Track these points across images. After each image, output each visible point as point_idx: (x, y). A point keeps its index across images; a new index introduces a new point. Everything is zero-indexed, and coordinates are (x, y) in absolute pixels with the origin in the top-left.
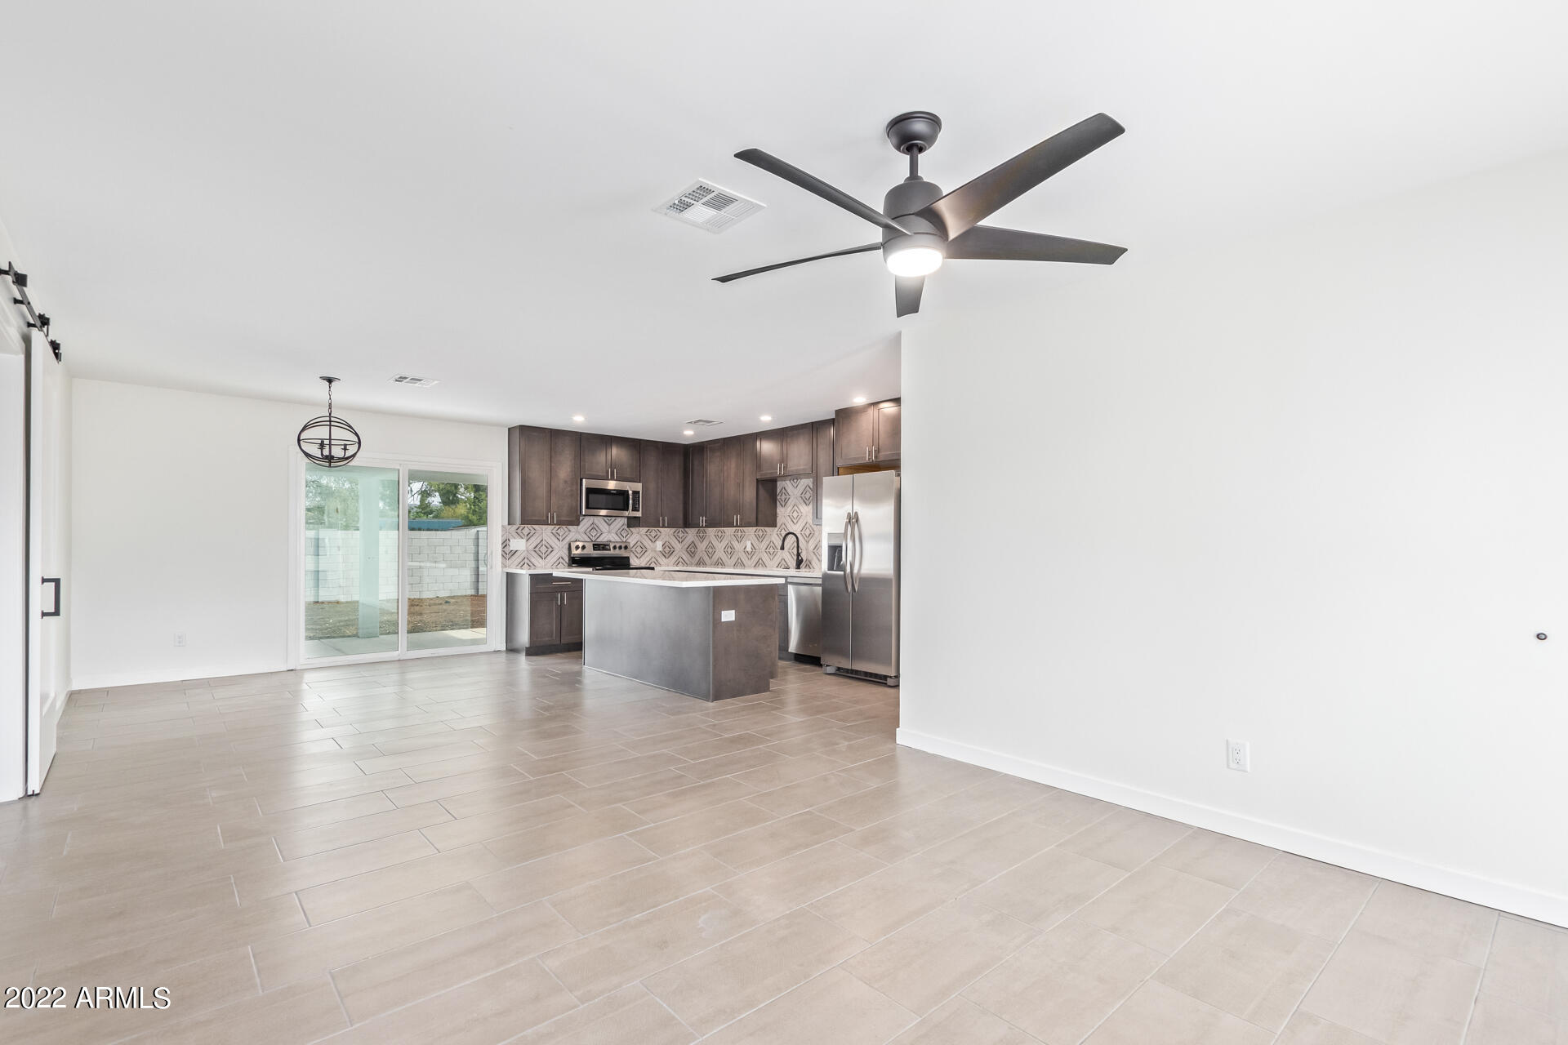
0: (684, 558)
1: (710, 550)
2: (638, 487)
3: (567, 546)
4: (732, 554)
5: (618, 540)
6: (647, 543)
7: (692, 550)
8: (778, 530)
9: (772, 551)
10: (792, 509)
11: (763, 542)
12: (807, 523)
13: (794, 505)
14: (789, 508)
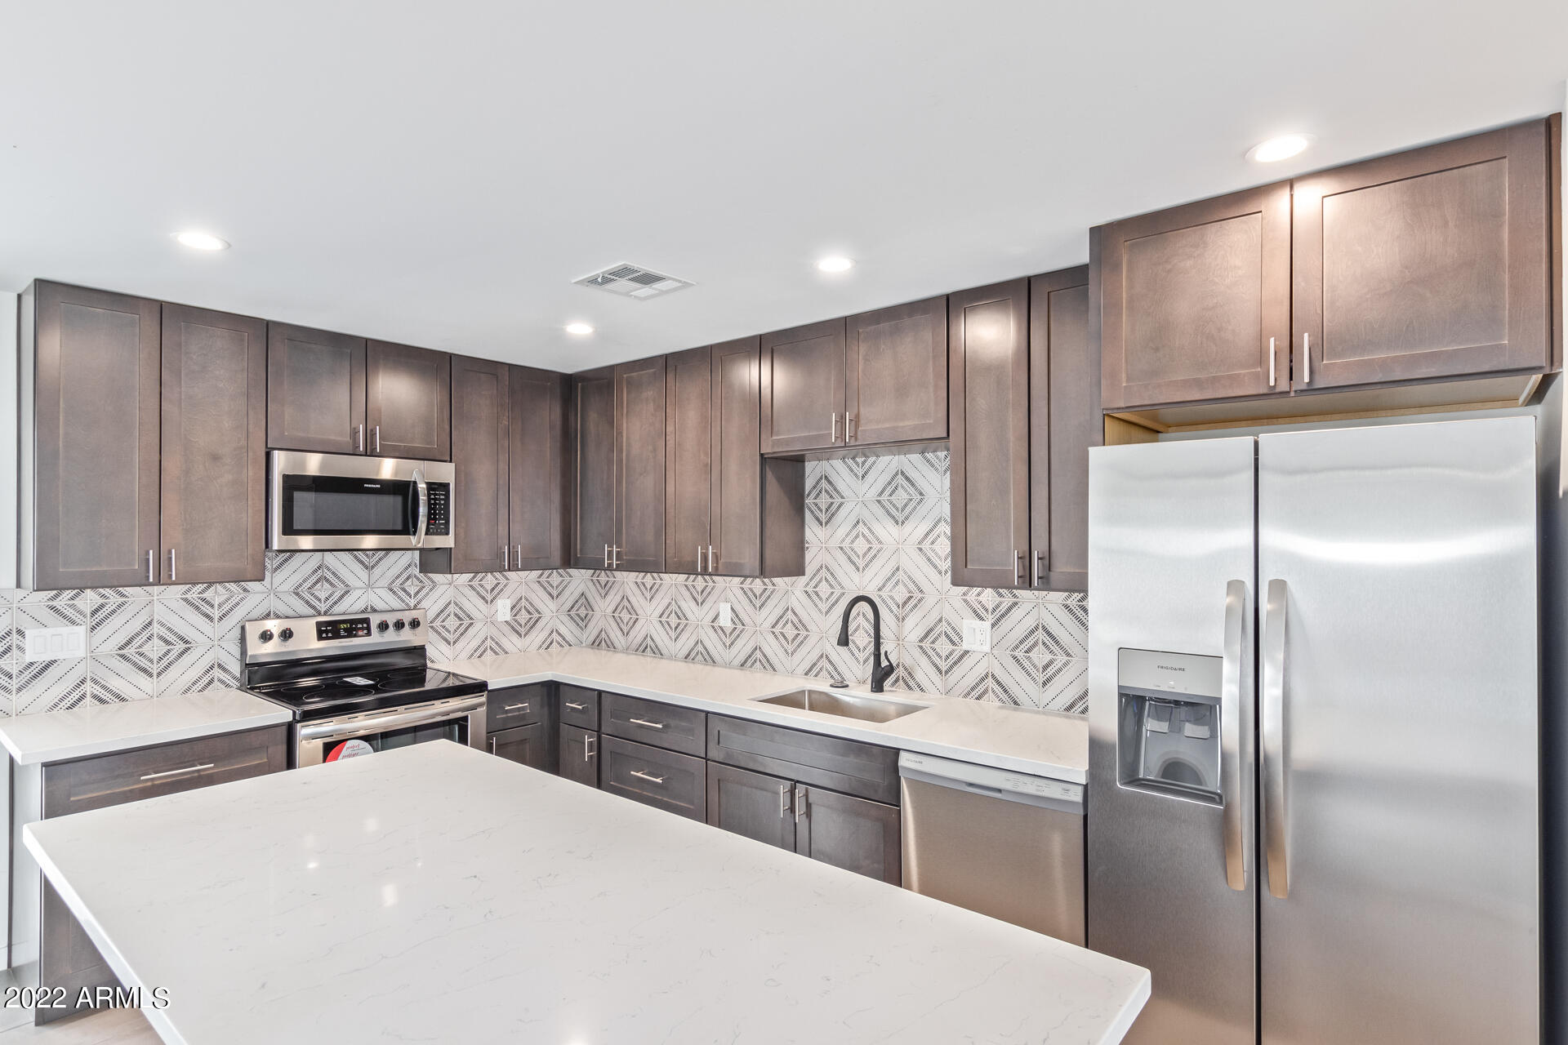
0: (563, 630)
1: (625, 616)
2: (445, 472)
3: (237, 632)
4: (678, 631)
5: (395, 603)
6: (473, 605)
7: (583, 612)
8: (808, 584)
9: (790, 632)
10: (851, 531)
11: (765, 611)
12: (898, 569)
13: (858, 522)
14: (842, 527)
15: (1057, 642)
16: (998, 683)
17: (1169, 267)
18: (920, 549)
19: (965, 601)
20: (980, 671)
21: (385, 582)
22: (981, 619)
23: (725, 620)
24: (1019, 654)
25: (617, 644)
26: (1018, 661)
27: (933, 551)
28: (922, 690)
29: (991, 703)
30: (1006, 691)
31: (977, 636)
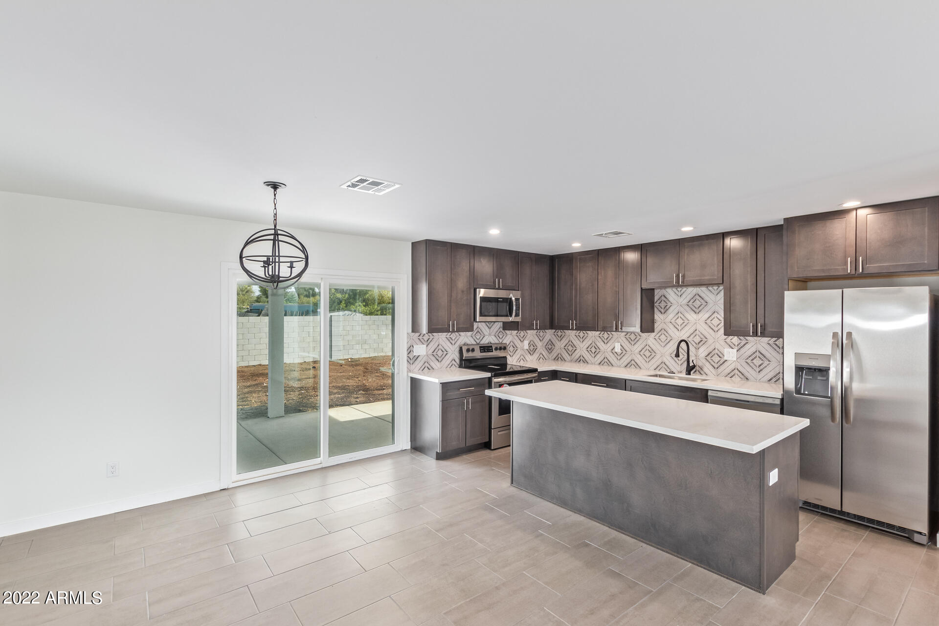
0: (544, 353)
1: (570, 348)
2: (518, 294)
3: (458, 349)
4: (596, 354)
6: (517, 343)
7: (550, 347)
8: (656, 336)
9: (648, 354)
10: (675, 316)
11: (636, 346)
12: (696, 330)
13: (678, 313)
14: (671, 315)
15: (765, 357)
16: (739, 371)
17: (813, 233)
18: (706, 323)
19: (726, 342)
20: (732, 367)
21: (493, 334)
22: (733, 349)
23: (618, 349)
24: (749, 361)
25: (566, 359)
26: (748, 364)
27: (712, 323)
28: (706, 375)
29: (736, 379)
30: (743, 375)
31: (731, 355)
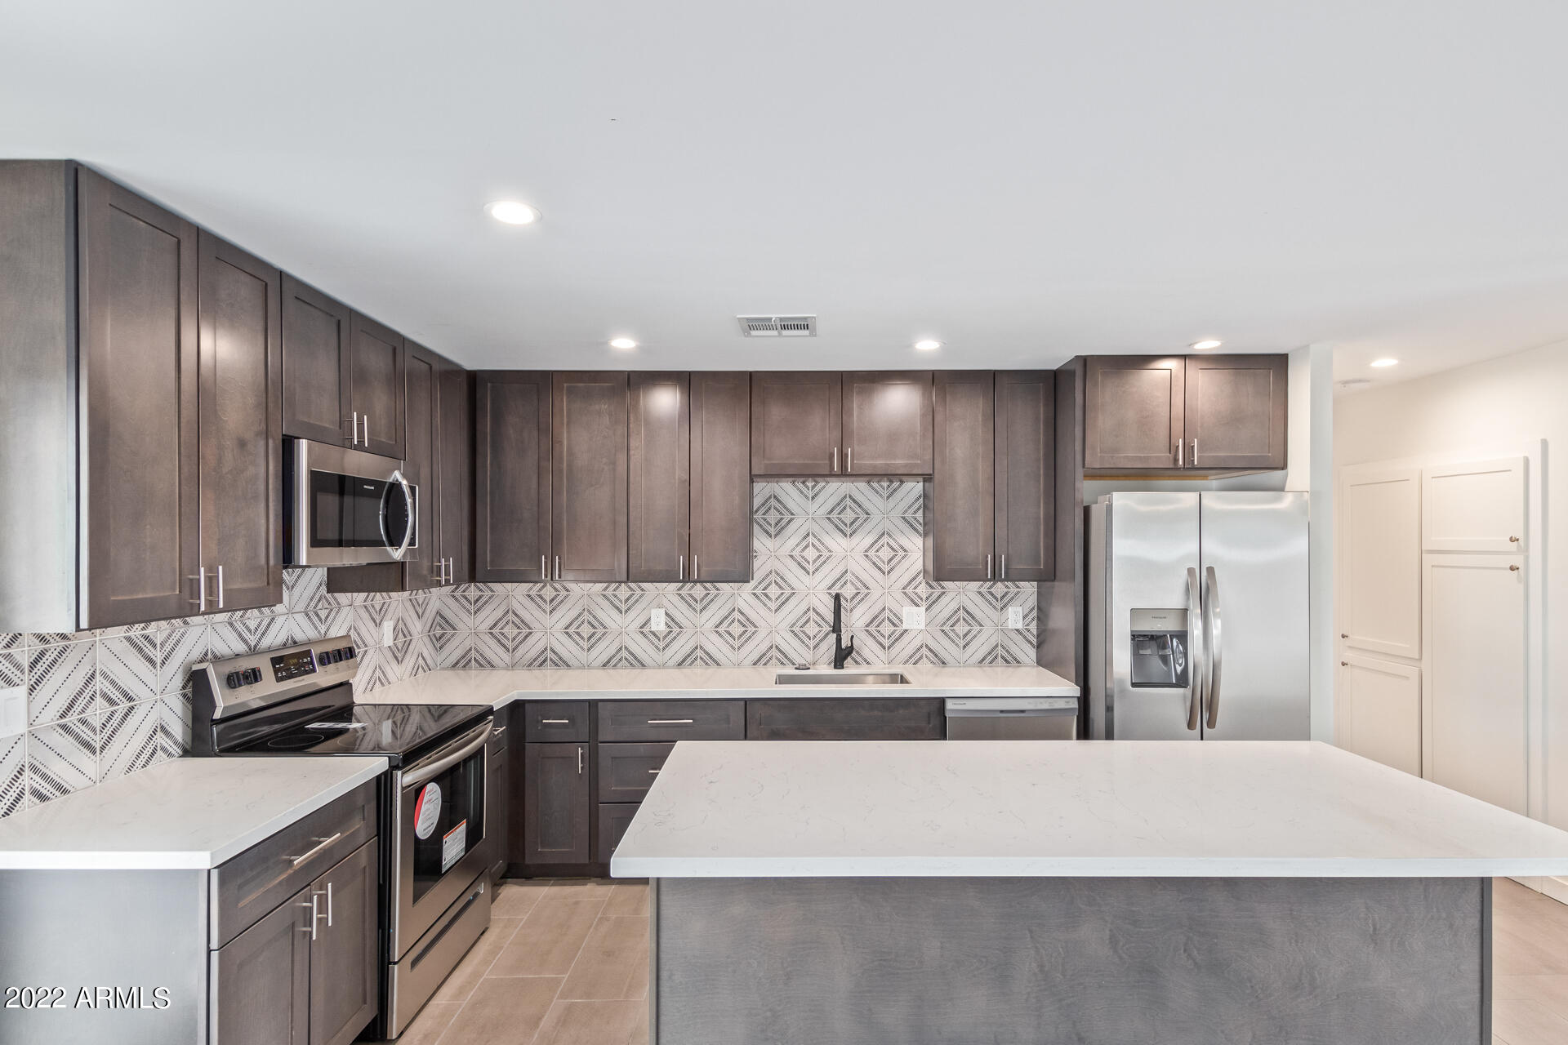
1: (510, 631)
4: (593, 641)
6: (367, 629)
7: (439, 632)
8: (756, 587)
9: (736, 629)
10: (801, 542)
11: (707, 614)
12: (846, 572)
13: (808, 535)
14: (790, 541)
15: (973, 618)
16: (931, 650)
18: (867, 556)
19: (905, 593)
20: (917, 643)
21: (301, 607)
22: (918, 606)
23: (659, 624)
24: (947, 628)
26: (945, 633)
27: (878, 557)
28: (868, 663)
29: (925, 665)
30: (936, 656)
31: (914, 618)
